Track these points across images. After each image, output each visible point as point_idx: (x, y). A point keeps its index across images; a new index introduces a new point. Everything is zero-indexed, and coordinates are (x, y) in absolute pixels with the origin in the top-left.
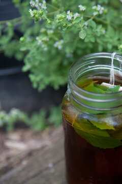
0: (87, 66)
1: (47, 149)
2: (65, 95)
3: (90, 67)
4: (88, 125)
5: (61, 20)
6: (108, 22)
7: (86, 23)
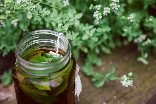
0: (33, 40)
1: (9, 100)
2: (15, 63)
3: (35, 41)
4: (31, 86)
5: (8, 5)
6: (53, 6)
7: (34, 7)
